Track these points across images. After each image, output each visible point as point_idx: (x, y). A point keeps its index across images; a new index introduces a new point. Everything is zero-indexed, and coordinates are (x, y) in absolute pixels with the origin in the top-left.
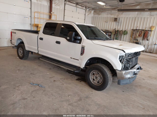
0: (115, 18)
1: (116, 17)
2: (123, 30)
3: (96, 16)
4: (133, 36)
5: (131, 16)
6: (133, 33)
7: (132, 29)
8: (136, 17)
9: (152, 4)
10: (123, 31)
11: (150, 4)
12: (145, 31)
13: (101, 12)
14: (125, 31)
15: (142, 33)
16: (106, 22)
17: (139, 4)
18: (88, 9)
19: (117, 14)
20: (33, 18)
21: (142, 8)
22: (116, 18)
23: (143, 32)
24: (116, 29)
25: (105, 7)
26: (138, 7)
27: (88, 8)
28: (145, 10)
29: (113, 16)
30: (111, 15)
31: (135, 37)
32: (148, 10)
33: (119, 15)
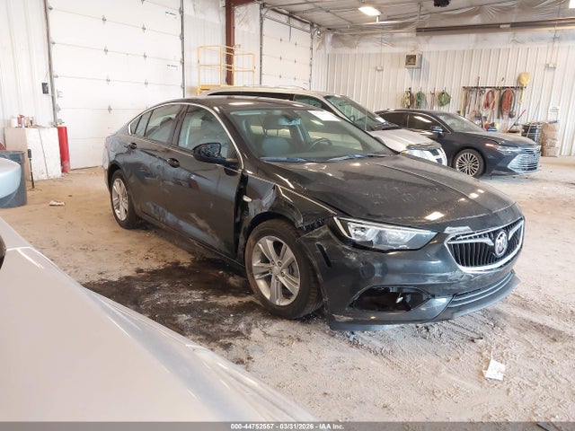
0: (407, 56)
2: (436, 91)
3: (343, 51)
5: (456, 47)
7: (462, 86)
8: (473, 50)
9: (516, 10)
10: (437, 95)
11: (509, 9)
12: (503, 91)
13: (357, 38)
14: (442, 93)
15: (493, 96)
16: (379, 69)
17: (478, 10)
19: (411, 43)
21: (488, 22)
22: (413, 54)
23: (497, 93)
24: (413, 90)
25: (380, 21)
26: (476, 20)
28: (501, 26)
29: (398, 50)
30: (393, 46)
32: (509, 26)
33: (419, 45)
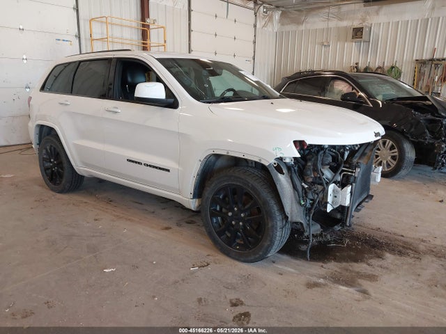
0: (354, 29)
1: (356, 24)
2: (385, 65)
3: (291, 28)
4: (421, 83)
5: (408, 17)
6: (421, 74)
7: (414, 58)
8: (428, 19)
10: (386, 69)
13: (305, 13)
14: (392, 67)
16: (325, 44)
18: (262, 8)
19: (359, 15)
20: (86, 39)
22: (360, 26)
24: (360, 65)
27: (261, 5)
29: (345, 23)
30: (341, 20)
31: (428, 86)
33: (368, 17)
